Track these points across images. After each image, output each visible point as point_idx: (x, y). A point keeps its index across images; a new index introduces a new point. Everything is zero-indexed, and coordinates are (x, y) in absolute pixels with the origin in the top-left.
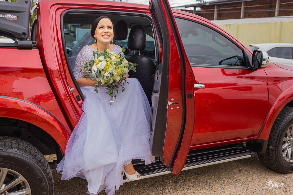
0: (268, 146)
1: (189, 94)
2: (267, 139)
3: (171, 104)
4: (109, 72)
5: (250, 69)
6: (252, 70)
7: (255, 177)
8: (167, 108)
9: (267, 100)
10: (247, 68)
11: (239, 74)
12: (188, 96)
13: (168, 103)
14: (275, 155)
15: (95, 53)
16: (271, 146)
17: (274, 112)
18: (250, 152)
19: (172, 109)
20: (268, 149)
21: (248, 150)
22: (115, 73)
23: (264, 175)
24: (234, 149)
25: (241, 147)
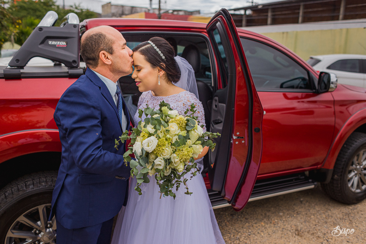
0: (333, 175)
1: (257, 129)
2: (332, 167)
3: (236, 138)
4: (164, 158)
5: (315, 92)
6: (317, 93)
7: (317, 208)
8: (231, 142)
9: (333, 124)
10: (312, 91)
11: (302, 98)
12: (255, 130)
13: (232, 137)
14: (339, 185)
15: (143, 112)
16: (336, 176)
17: (341, 138)
18: (313, 182)
19: (237, 143)
20: (332, 178)
21: (310, 180)
22: (176, 158)
23: (327, 206)
24: (296, 179)
25: (303, 177)
